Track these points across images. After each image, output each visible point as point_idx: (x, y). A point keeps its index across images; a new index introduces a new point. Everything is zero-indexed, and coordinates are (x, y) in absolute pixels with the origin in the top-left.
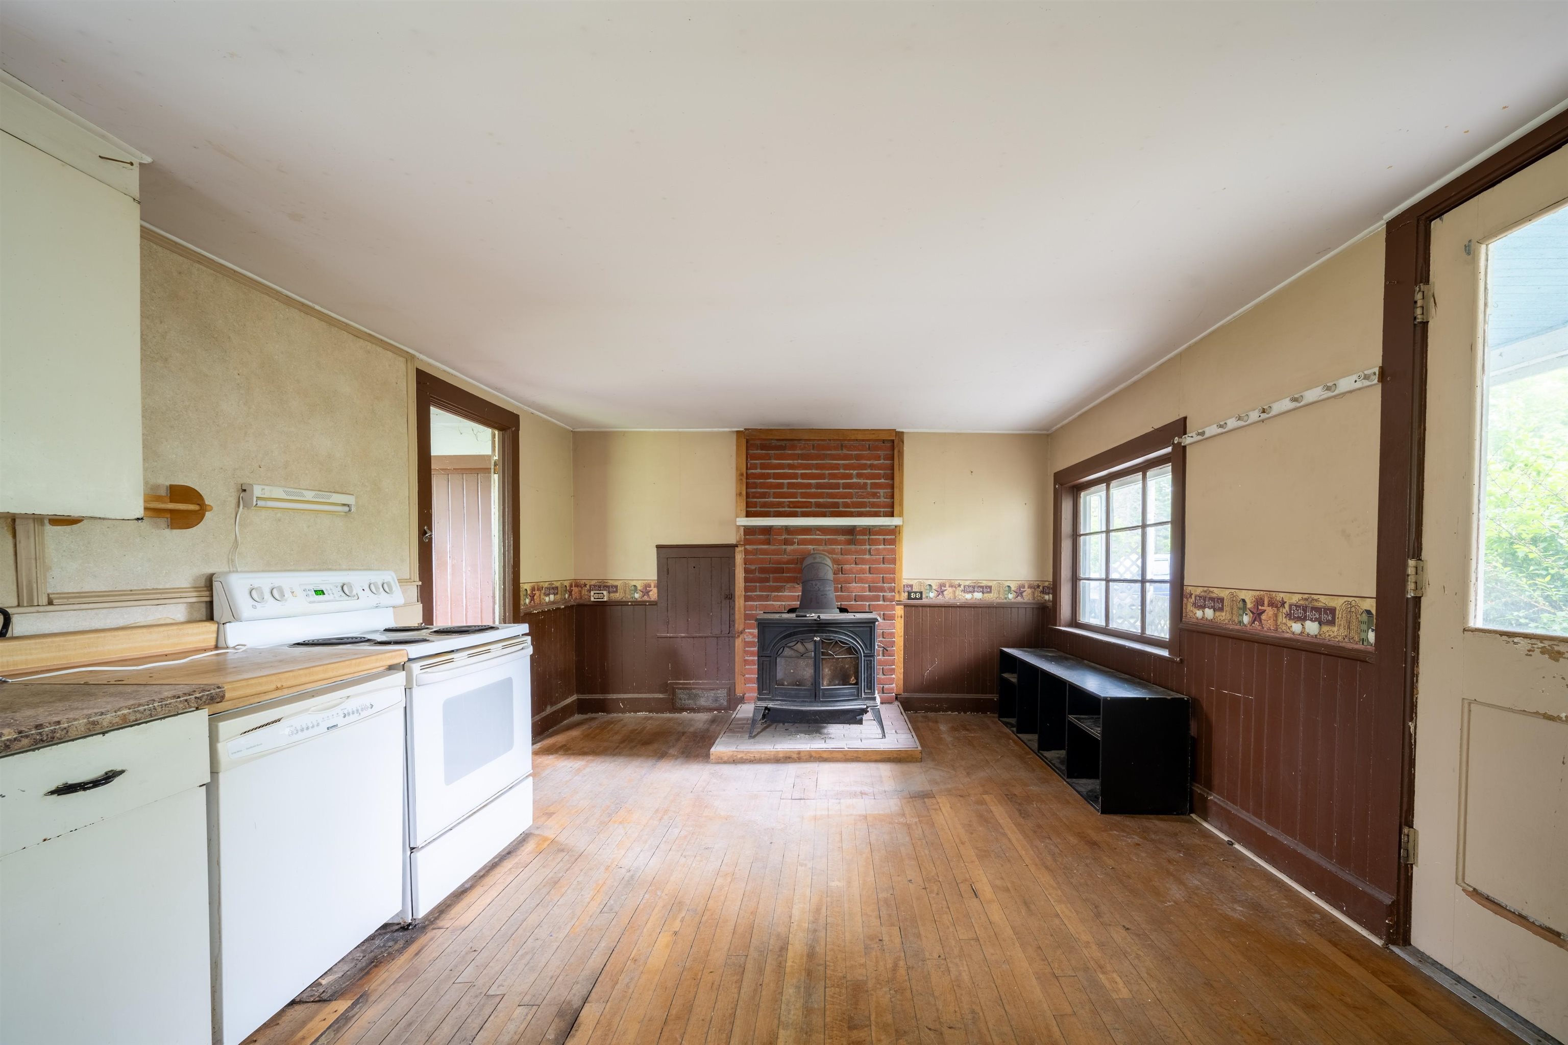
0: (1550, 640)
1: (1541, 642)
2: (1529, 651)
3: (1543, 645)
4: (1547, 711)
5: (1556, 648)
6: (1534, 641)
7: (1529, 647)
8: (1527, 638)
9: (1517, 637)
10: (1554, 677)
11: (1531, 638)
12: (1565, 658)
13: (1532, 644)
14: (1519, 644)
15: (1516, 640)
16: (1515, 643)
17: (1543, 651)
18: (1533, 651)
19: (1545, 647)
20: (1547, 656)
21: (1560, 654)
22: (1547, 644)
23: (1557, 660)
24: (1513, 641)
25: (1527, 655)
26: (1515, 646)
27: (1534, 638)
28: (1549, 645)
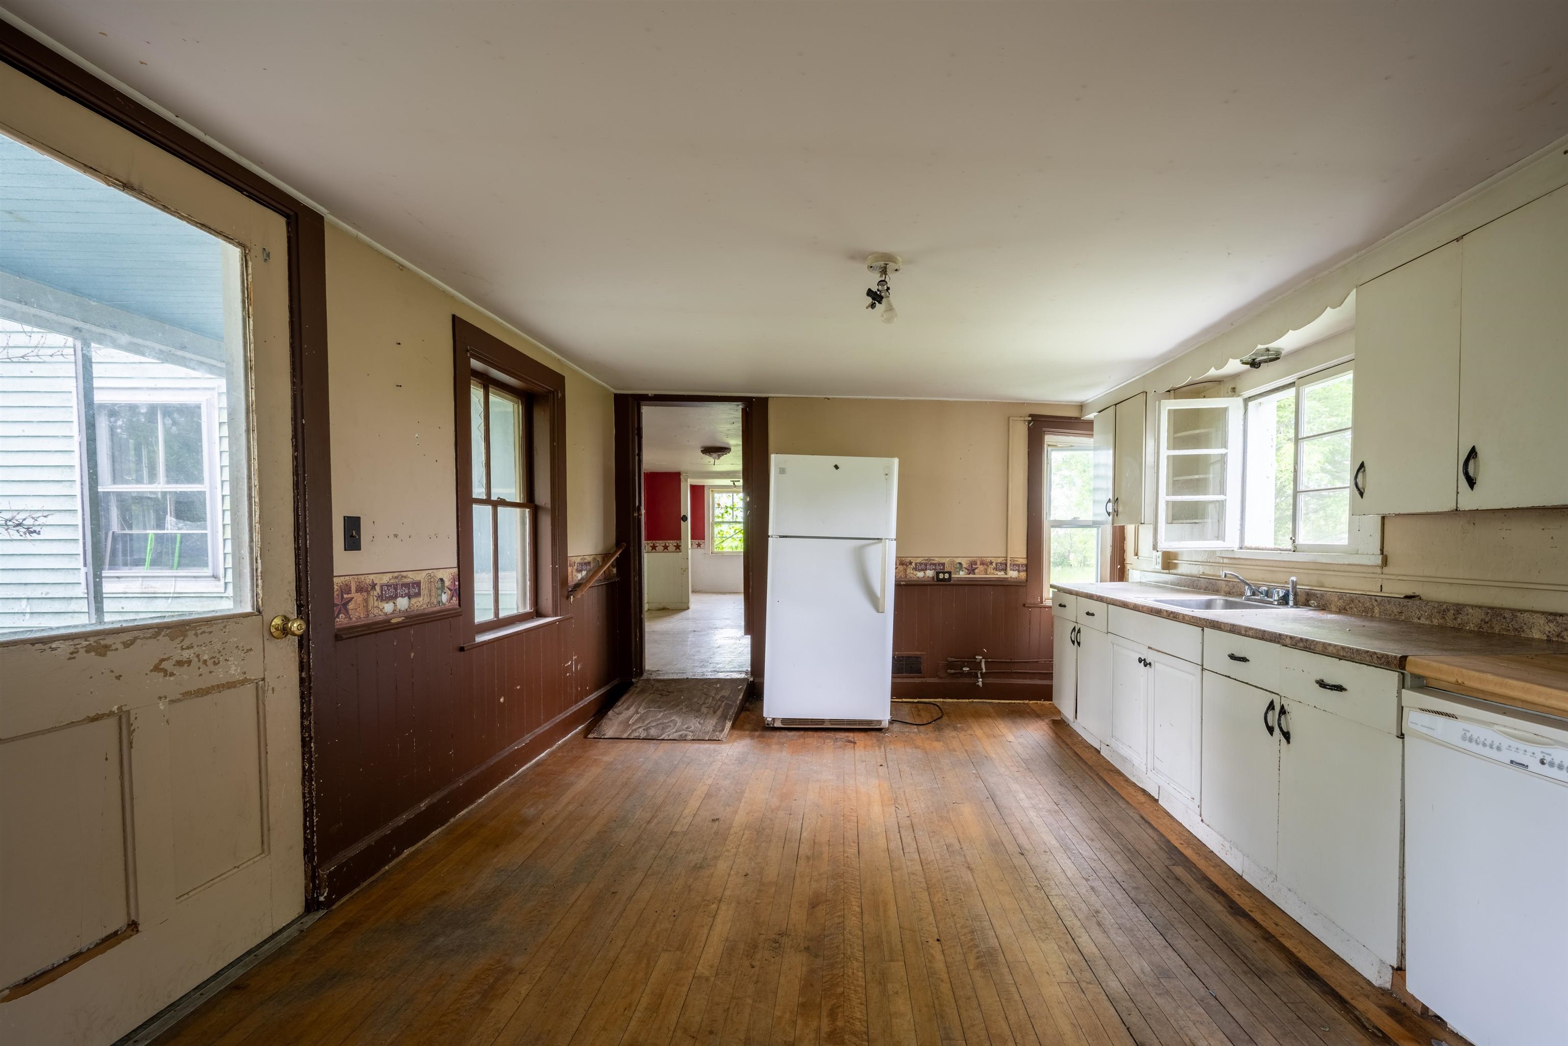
0: (94, 636)
1: (86, 640)
2: (71, 653)
3: (87, 643)
4: (98, 712)
5: (102, 642)
6: (76, 641)
7: (72, 649)
8: (68, 639)
9: (55, 641)
10: (102, 673)
11: (73, 639)
12: (112, 650)
13: (75, 645)
14: (59, 650)
15: (54, 645)
16: (53, 649)
17: (88, 649)
18: (77, 652)
19: (90, 644)
20: (93, 654)
21: (107, 647)
22: (92, 640)
23: (104, 655)
24: (51, 648)
25: (70, 659)
26: (53, 652)
27: (77, 638)
28: (95, 642)
